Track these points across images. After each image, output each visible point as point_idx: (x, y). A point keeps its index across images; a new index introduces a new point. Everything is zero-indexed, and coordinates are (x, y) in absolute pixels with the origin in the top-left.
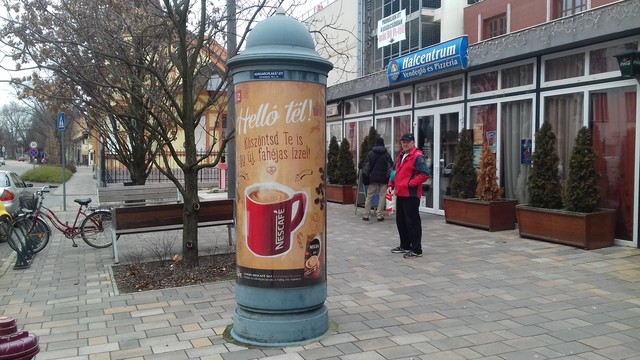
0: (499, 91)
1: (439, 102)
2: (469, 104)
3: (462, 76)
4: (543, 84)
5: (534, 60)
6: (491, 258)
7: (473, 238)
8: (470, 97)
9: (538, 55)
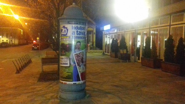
0: (159, 25)
4: (172, 24)
8: (151, 27)
9: (170, 14)
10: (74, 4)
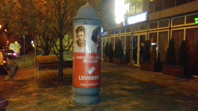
0: (158, 28)
2: (149, 32)
3: (147, 24)
4: (172, 27)
5: (169, 19)
10: (88, 3)
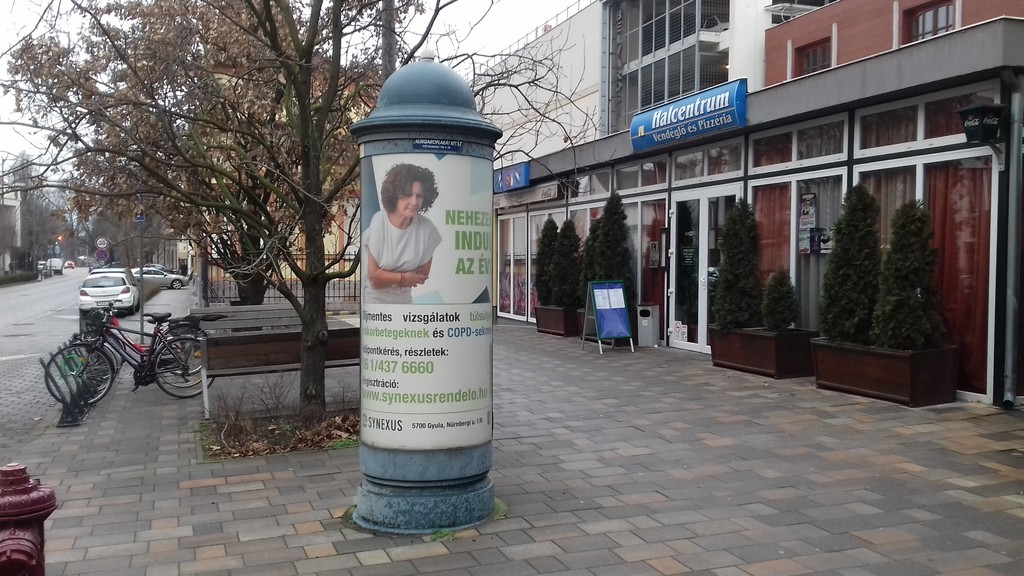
0: (794, 164)
1: (706, 179)
2: (752, 183)
3: (741, 140)
4: (858, 154)
5: (844, 117)
6: (764, 417)
7: (747, 388)
8: (752, 171)
9: (850, 108)
